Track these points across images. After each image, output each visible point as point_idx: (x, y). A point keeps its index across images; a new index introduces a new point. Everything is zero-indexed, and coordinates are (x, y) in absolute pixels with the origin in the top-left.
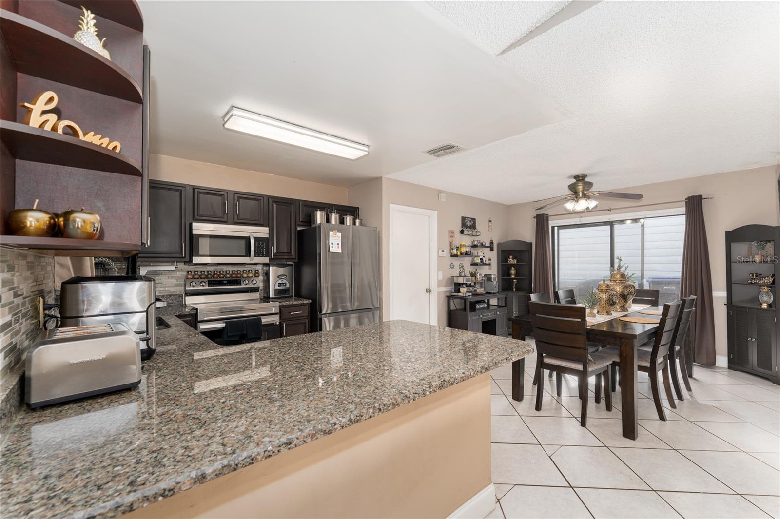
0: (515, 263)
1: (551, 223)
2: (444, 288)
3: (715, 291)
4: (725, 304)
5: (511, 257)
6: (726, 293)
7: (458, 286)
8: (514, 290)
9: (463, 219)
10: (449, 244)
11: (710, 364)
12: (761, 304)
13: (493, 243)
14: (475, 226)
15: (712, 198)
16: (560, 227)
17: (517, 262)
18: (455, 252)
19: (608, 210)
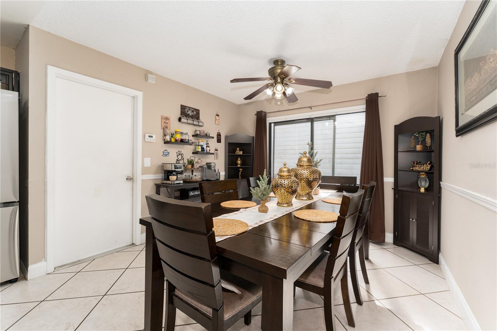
0: (241, 154)
1: (269, 120)
2: (153, 175)
3: (385, 177)
4: (392, 189)
5: (238, 149)
6: (393, 179)
7: (168, 174)
8: (240, 177)
9: (183, 108)
10: (162, 131)
11: (380, 241)
12: (420, 188)
13: (220, 135)
14: (199, 117)
15: (385, 96)
16: (276, 124)
17: (243, 153)
18: (168, 138)
19: (309, 107)
